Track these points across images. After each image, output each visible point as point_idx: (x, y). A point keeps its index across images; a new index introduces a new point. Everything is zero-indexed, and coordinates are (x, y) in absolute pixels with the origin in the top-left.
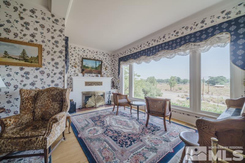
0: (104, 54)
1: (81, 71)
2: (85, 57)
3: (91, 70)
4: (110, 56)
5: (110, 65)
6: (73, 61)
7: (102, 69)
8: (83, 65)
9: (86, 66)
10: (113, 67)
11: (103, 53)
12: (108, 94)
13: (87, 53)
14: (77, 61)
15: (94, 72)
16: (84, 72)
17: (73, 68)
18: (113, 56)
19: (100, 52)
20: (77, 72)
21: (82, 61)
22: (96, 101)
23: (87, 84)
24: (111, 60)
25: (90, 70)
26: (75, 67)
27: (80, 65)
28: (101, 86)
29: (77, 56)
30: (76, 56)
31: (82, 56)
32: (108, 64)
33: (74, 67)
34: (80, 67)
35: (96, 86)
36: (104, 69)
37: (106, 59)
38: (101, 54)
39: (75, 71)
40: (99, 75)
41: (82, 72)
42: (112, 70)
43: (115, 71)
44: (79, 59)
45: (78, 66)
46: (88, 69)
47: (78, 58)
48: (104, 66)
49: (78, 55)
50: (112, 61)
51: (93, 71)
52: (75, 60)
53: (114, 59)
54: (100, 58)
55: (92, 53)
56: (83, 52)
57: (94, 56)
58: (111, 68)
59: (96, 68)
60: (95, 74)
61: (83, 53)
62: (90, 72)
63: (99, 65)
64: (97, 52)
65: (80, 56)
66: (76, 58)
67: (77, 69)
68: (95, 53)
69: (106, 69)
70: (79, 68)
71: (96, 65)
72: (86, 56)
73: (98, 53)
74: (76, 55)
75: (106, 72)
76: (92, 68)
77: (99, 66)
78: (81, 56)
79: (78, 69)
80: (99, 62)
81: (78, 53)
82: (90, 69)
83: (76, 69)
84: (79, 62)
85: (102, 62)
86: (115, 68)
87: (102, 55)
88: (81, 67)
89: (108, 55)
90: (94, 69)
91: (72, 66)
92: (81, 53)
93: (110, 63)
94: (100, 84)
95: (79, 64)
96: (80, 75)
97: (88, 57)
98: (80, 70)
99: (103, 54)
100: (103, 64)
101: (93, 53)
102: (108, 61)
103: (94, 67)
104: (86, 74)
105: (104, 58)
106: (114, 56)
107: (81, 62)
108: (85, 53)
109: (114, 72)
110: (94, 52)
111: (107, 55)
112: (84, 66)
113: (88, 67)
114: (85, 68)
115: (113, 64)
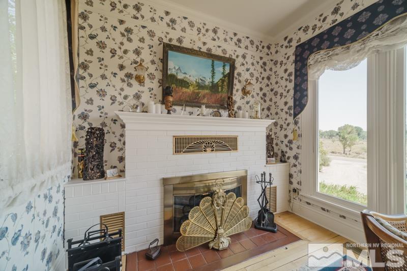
0: (239, 41)
1: (160, 97)
2: (175, 43)
3: (198, 93)
4: (257, 47)
5: (257, 79)
6: (132, 56)
7: (234, 92)
8: (169, 72)
9: (180, 76)
10: (268, 85)
11: (235, 34)
12: (259, 185)
13: (184, 30)
14: (146, 56)
15: (205, 101)
16: (171, 99)
17: (130, 85)
18: (266, 50)
19: (225, 32)
20: (145, 98)
21: (165, 60)
22: (219, 219)
23: (184, 145)
24: (261, 63)
25: (193, 92)
26: (140, 80)
27: (158, 75)
28: (233, 153)
29: (147, 38)
30: (142, 40)
31: (166, 41)
32: (252, 75)
33: (133, 82)
34: (156, 81)
35: (214, 154)
36: (240, 91)
37: (244, 57)
38: (228, 39)
39: (137, 96)
40: (225, 113)
41: (163, 102)
42: (264, 95)
43: (274, 100)
44: (153, 49)
45: (151, 76)
46: (184, 90)
47: (151, 47)
48: (240, 81)
49: (151, 34)
50: (265, 64)
51: (204, 97)
52: (137, 52)
53: (270, 57)
54: (224, 51)
55: (199, 30)
56: (169, 25)
57: (204, 44)
58: (261, 89)
59: (214, 87)
60: (211, 110)
61: (169, 30)
62: (193, 102)
63: (225, 76)
64: (215, 31)
65: (156, 39)
66: (141, 45)
67: (145, 89)
68: (211, 34)
69: (245, 92)
70: (155, 85)
71: (213, 76)
72: (180, 40)
73: (220, 33)
74: (144, 33)
75: (244, 101)
76: (200, 86)
77: (222, 81)
78: (160, 40)
79: (151, 90)
80: (224, 66)
81: (151, 26)
82: (191, 88)
83: (141, 88)
84: (153, 62)
85: (233, 68)
86: (272, 90)
87: (233, 43)
88: (161, 82)
89: (252, 42)
90: (207, 91)
91: (129, 76)
92: (160, 30)
93: (257, 70)
94: (228, 144)
95: (152, 69)
96: (156, 108)
97: (186, 44)
98: (159, 92)
99: (235, 39)
100: (236, 72)
101: (203, 31)
102: (253, 64)
103: (208, 81)
104: (178, 108)
105: (240, 52)
106: (269, 48)
107: (161, 64)
108: (173, 28)
109: (268, 103)
110: (207, 30)
111: (247, 42)
112: (173, 77)
113: (184, 83)
114: (174, 86)
115: (265, 75)
